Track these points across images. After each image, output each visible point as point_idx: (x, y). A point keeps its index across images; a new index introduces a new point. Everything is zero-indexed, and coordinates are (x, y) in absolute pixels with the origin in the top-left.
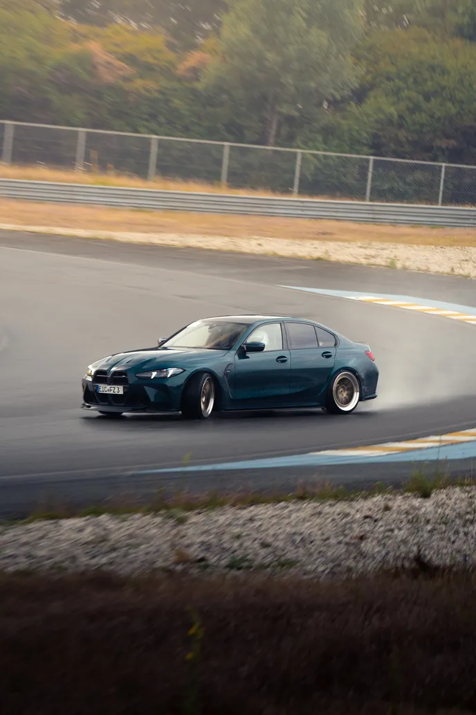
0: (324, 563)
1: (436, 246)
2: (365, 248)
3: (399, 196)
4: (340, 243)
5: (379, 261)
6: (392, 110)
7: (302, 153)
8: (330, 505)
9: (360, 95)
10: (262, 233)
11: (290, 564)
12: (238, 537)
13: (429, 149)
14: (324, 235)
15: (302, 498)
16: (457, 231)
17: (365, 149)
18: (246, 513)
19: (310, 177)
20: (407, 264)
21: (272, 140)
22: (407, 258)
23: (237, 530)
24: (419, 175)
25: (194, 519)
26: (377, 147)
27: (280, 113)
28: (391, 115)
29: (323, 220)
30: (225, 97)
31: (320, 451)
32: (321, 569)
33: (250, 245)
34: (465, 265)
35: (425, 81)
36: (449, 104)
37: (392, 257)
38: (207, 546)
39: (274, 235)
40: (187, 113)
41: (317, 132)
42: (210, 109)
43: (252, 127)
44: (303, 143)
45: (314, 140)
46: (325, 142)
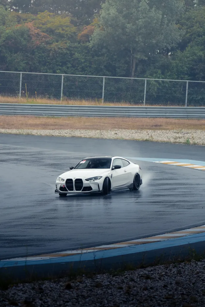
9: (182, 46)
21: (133, 74)
28: (201, 56)
30: (104, 50)
40: (83, 61)
41: (158, 69)
42: (96, 58)
43: (121, 67)
44: (150, 75)
45: (156, 73)
46: (163, 73)
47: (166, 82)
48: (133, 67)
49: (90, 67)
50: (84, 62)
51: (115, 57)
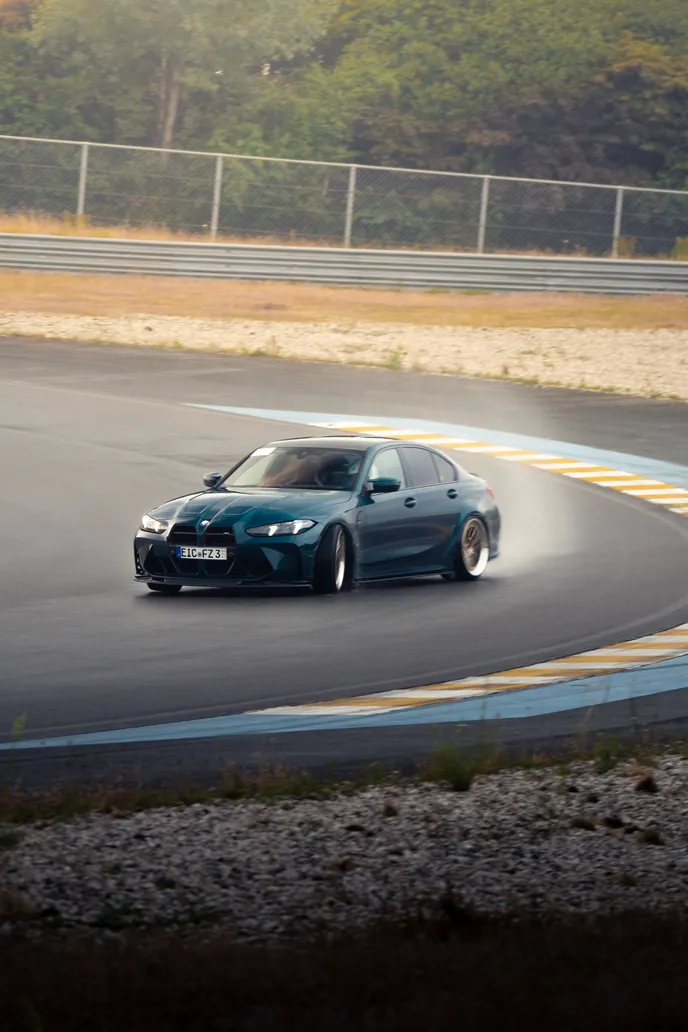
0: (275, 915)
1: (476, 325)
2: (345, 332)
3: (407, 236)
4: (297, 324)
5: (369, 356)
6: (388, 77)
7: (224, 159)
8: (286, 808)
9: (330, 51)
10: (152, 306)
11: (213, 916)
12: (116, 869)
13: (458, 149)
14: (269, 310)
15: (233, 796)
16: (513, 299)
17: (342, 150)
18: (128, 826)
19: (238, 202)
20: (423, 360)
21: (168, 136)
22: (422, 351)
23: (111, 857)
24: (440, 198)
25: (33, 838)
26: (362, 146)
27: (182, 86)
28: (388, 86)
29: (268, 282)
30: (78, 57)
31: (263, 707)
32: (269, 925)
33: (130, 330)
34: (528, 361)
35: (449, 22)
36: (494, 66)
37: (394, 347)
38: (58, 888)
39: (177, 309)
40: (9, 87)
41: (251, 121)
42: (51, 81)
43: (131, 111)
44: (227, 141)
45: (245, 135)
46: (266, 138)
47: (277, 166)
48: (166, 114)
49: (32, 108)
50: (14, 92)
51: (113, 79)
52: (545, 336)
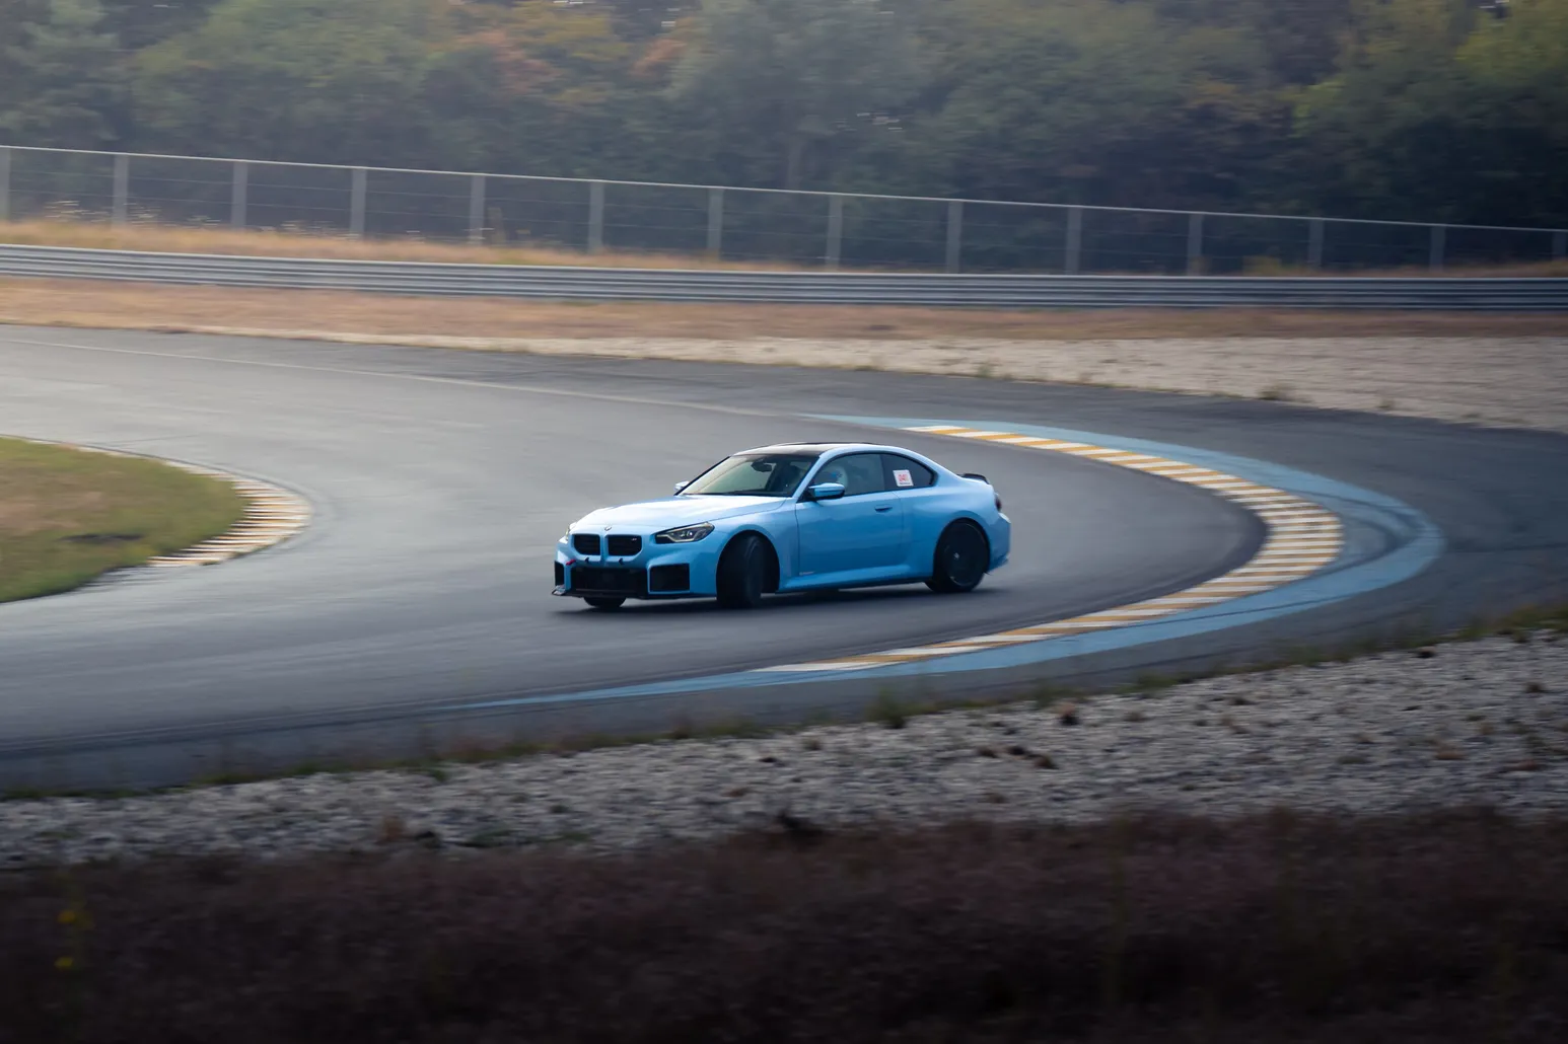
1: (1063, 340)
2: (944, 348)
4: (903, 342)
5: (963, 368)
6: (988, 120)
10: (774, 331)
13: (1052, 182)
14: (879, 331)
16: (1095, 314)
21: (793, 179)
22: (1012, 362)
24: (1035, 226)
27: (804, 134)
28: (988, 128)
29: (874, 306)
33: (755, 351)
34: (1107, 368)
36: (1082, 107)
37: (985, 360)
39: (796, 332)
40: (652, 139)
41: (865, 163)
42: (688, 133)
43: (760, 158)
45: (861, 176)
50: (656, 144)
51: (743, 130)
52: (1125, 346)
